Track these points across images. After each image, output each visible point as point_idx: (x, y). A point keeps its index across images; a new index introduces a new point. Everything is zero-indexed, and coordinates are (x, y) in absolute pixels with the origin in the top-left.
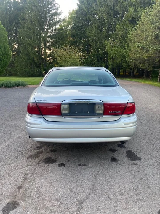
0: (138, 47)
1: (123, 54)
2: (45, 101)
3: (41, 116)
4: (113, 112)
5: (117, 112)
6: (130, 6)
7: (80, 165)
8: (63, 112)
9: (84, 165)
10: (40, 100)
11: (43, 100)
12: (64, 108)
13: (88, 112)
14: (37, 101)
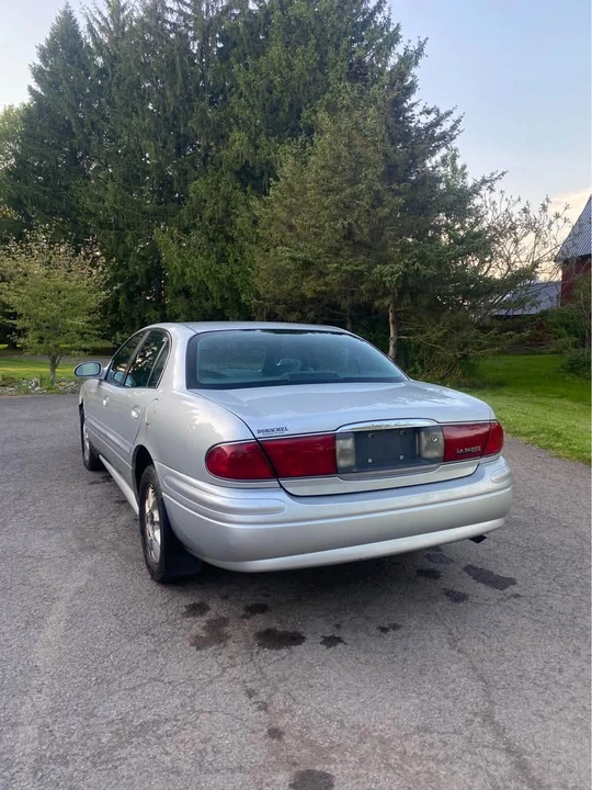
0: (293, 259)
1: (229, 278)
2: (286, 433)
3: (274, 483)
4: (467, 450)
5: (474, 449)
6: (235, 128)
7: (384, 630)
8: (342, 463)
9: (396, 627)
10: (267, 431)
11: (278, 430)
12: (343, 451)
13: (402, 457)
14: (261, 435)
